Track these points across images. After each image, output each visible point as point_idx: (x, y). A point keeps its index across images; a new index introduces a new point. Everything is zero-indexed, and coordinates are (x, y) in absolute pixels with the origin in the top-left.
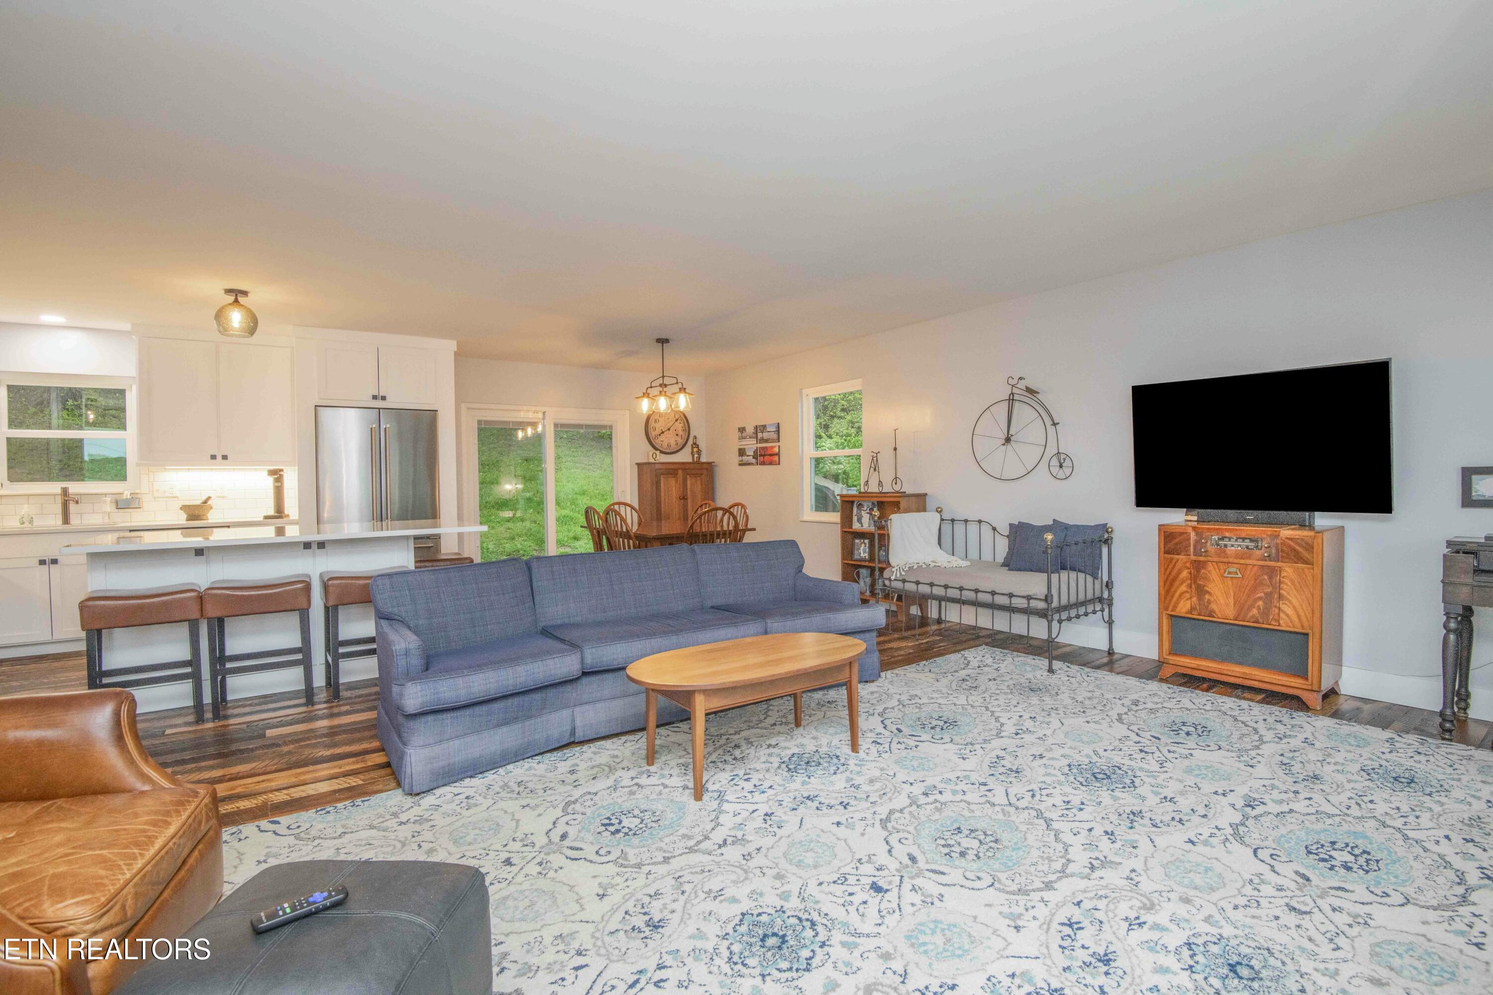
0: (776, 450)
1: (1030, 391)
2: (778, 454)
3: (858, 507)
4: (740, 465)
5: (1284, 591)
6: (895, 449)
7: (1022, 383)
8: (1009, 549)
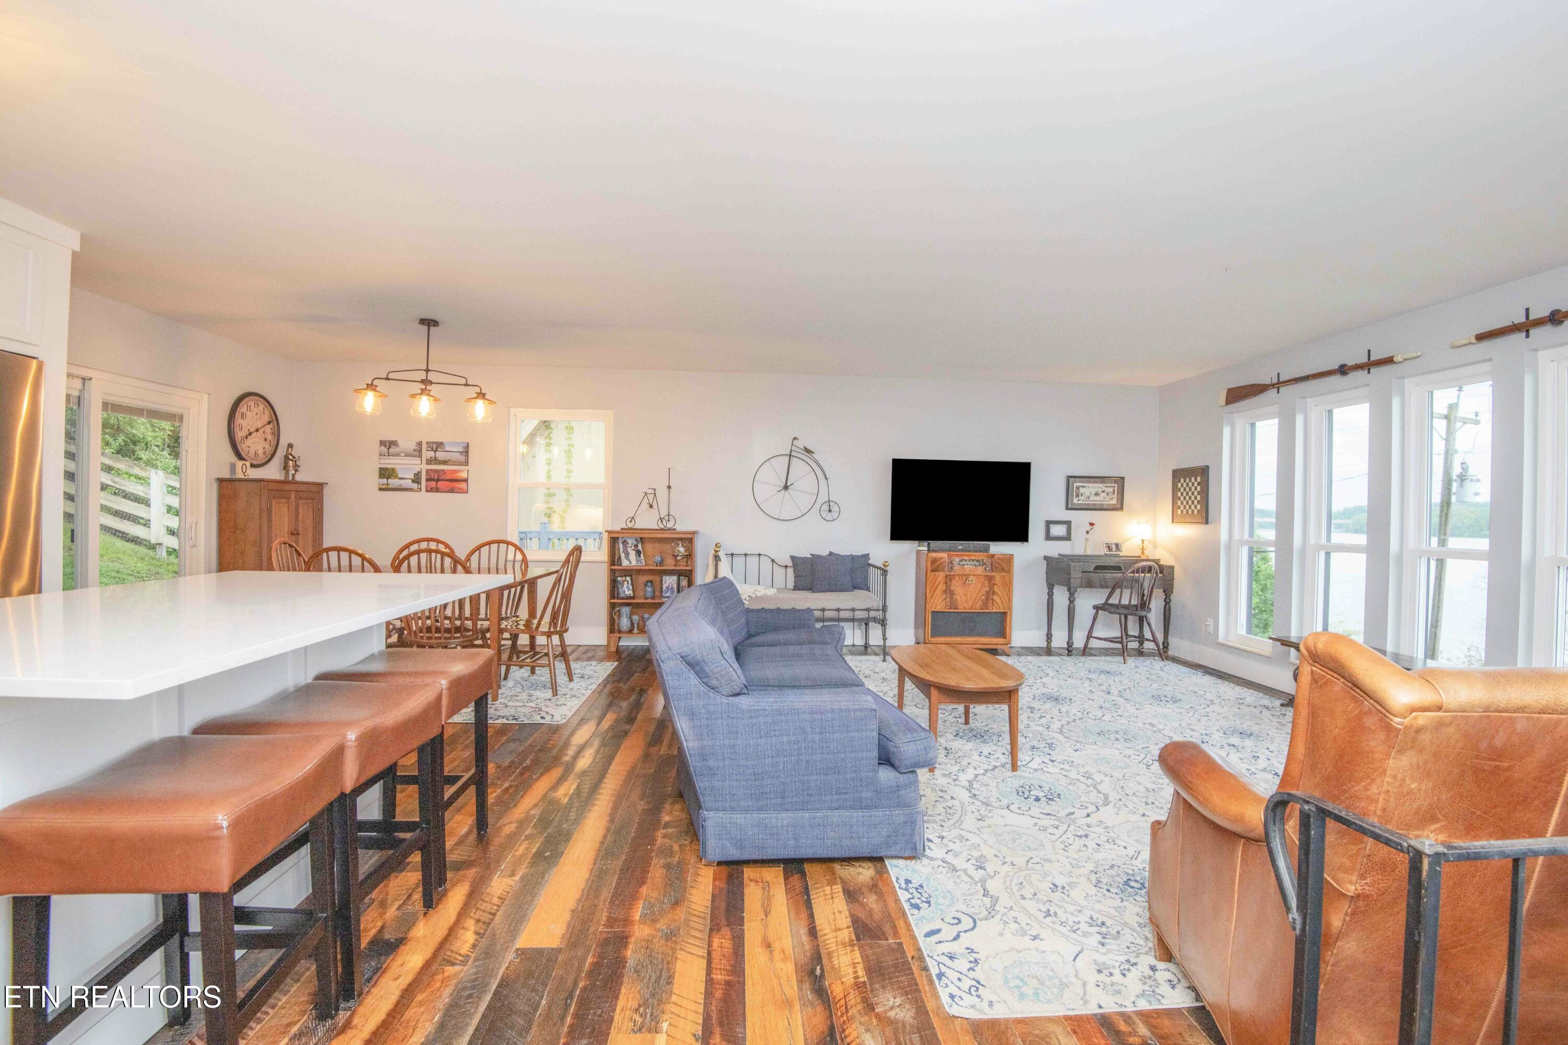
0: (464, 475)
1: (808, 451)
2: (466, 480)
3: (623, 543)
4: (380, 489)
5: (996, 589)
6: (669, 487)
7: (800, 444)
8: (796, 576)
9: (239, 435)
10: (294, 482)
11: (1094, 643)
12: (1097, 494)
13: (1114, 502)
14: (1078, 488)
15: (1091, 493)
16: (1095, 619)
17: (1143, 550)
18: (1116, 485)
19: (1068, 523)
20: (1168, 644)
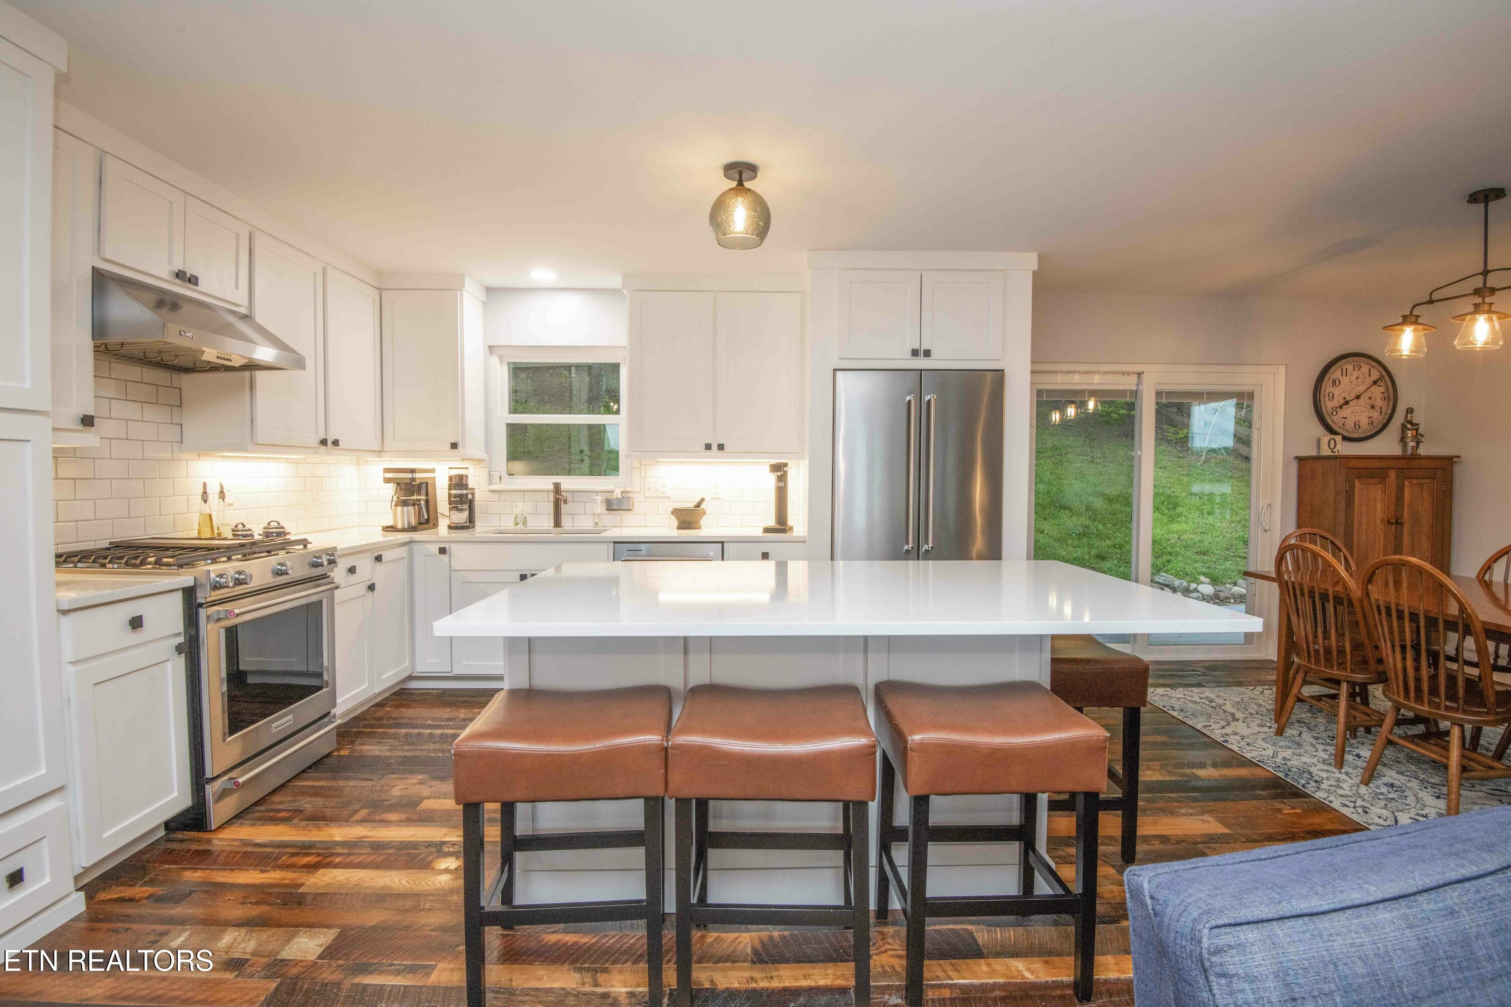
9: (1328, 405)
10: (1415, 457)
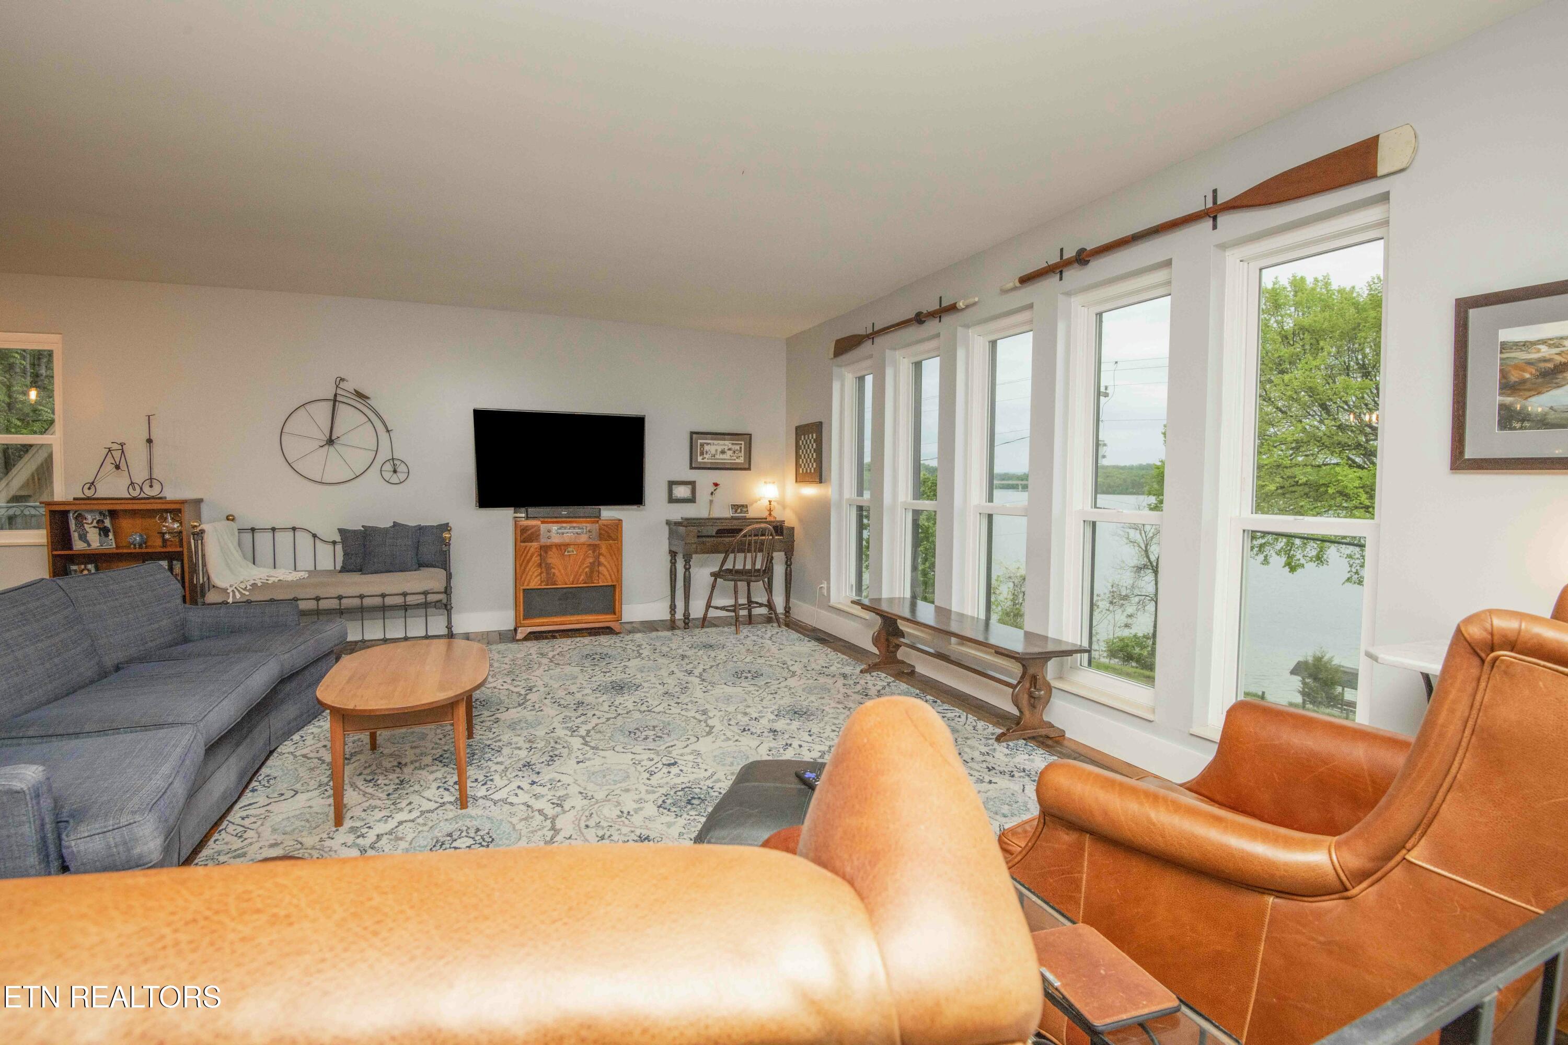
1: (360, 395)
5: (602, 559)
6: (150, 441)
7: (350, 386)
8: (346, 554)
11: (712, 613)
12: (723, 452)
13: (741, 460)
14: (702, 445)
15: (716, 450)
16: (713, 587)
17: (770, 510)
18: (743, 443)
19: (692, 484)
20: (790, 608)
